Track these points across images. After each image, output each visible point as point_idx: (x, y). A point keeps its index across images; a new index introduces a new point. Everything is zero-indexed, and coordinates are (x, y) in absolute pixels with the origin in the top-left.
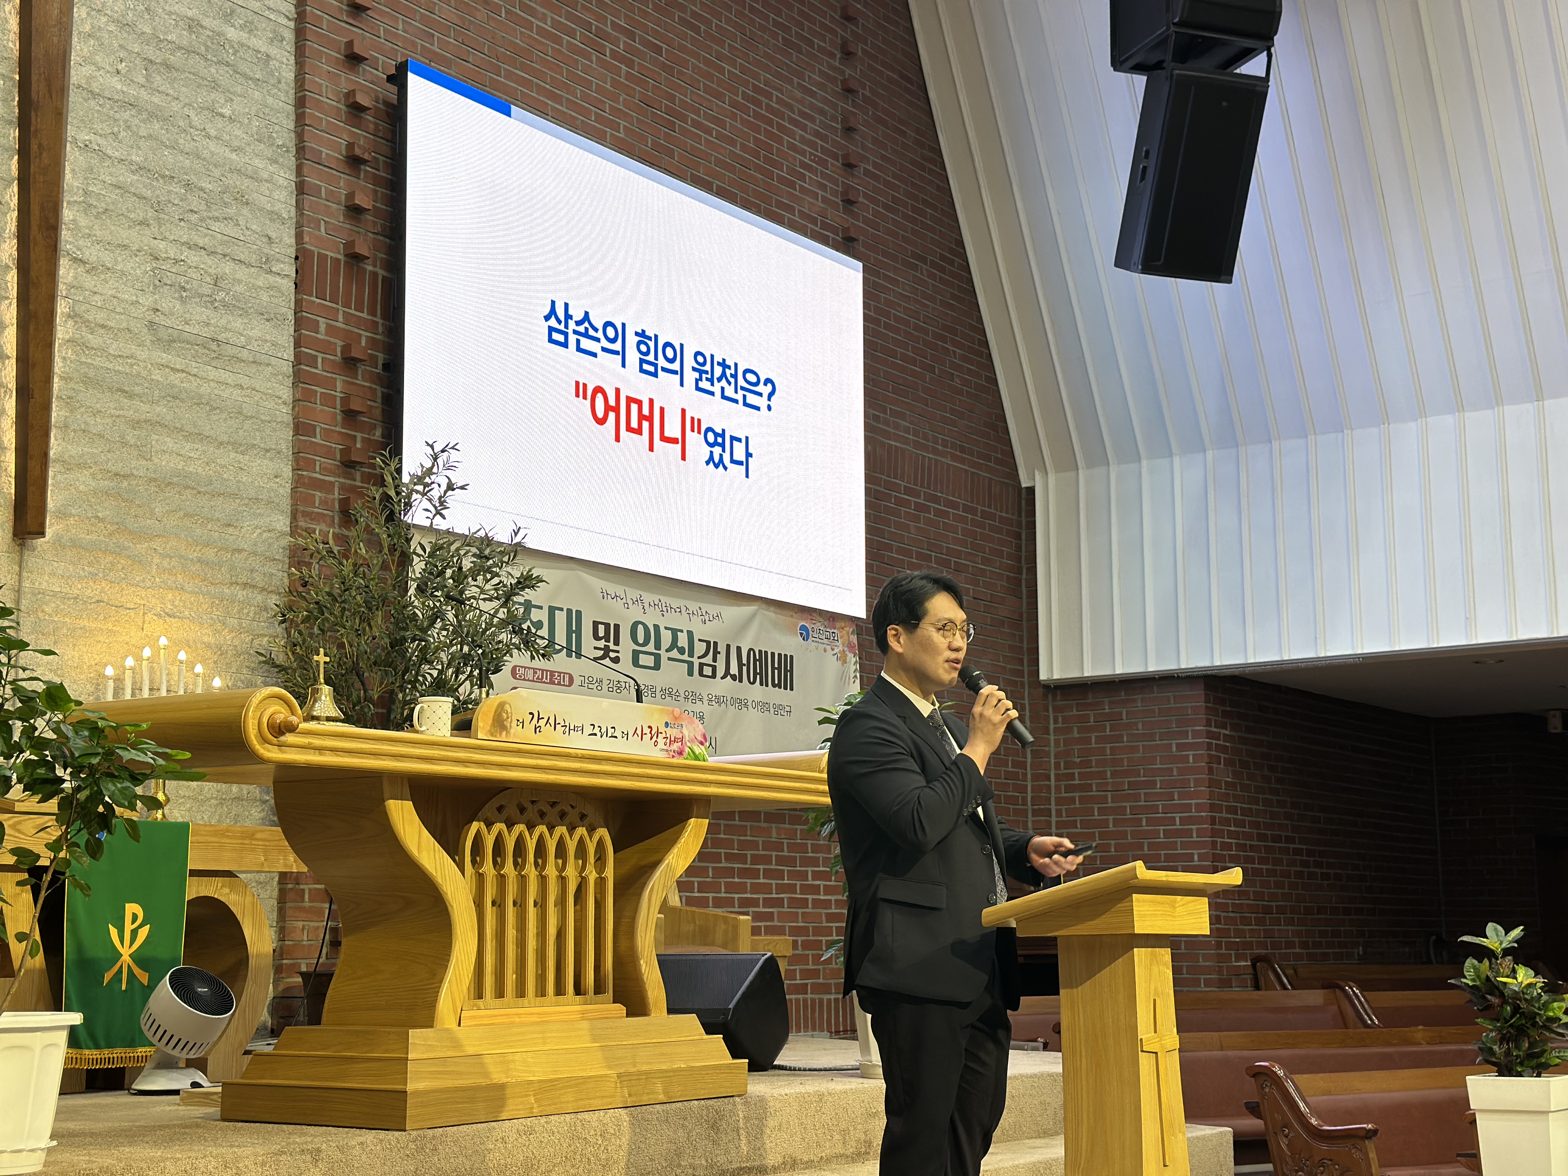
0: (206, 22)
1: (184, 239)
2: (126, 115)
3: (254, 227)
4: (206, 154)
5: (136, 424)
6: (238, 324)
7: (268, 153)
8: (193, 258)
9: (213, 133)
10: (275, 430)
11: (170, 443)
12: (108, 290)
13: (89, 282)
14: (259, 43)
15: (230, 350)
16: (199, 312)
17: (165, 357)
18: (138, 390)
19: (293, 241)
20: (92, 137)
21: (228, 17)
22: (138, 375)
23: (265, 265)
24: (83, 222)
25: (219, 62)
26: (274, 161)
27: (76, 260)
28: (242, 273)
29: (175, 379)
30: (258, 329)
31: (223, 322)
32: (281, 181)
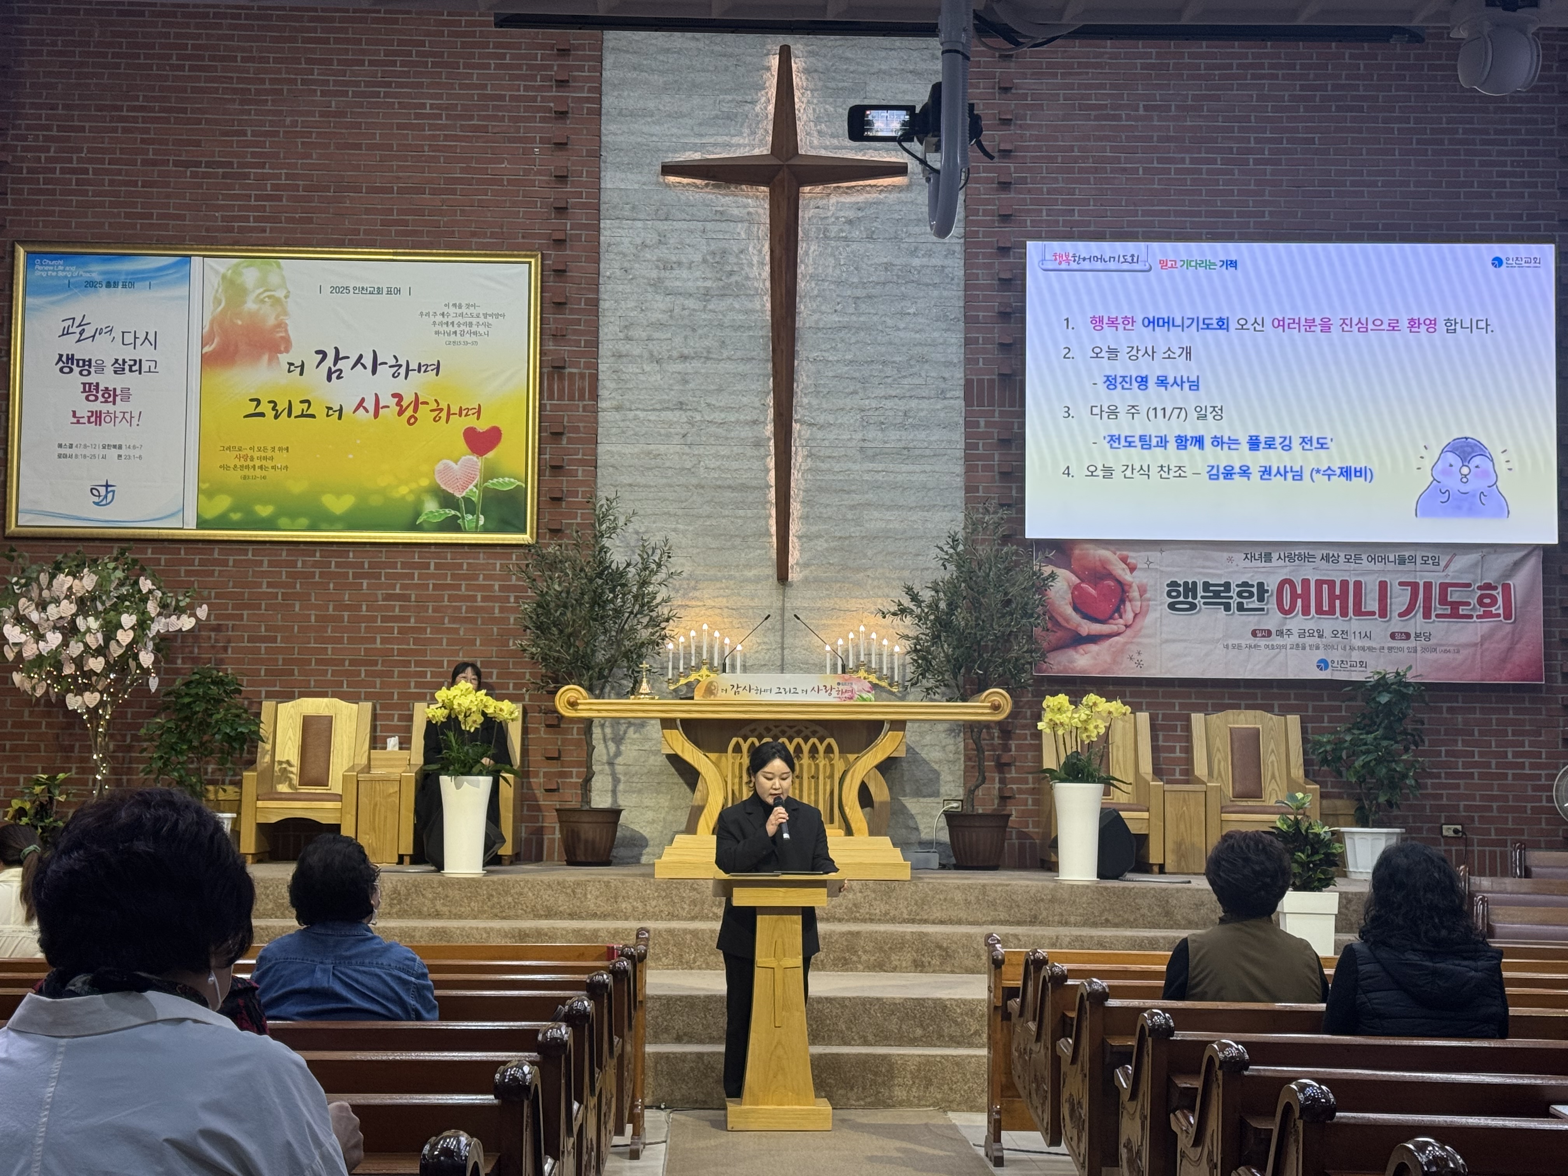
0: (897, 262)
1: (883, 394)
2: (841, 335)
3: (933, 374)
4: (897, 341)
5: (852, 508)
6: (922, 435)
7: (944, 326)
8: (889, 404)
9: (902, 326)
10: (951, 493)
11: (876, 514)
12: (832, 436)
13: (820, 435)
14: (936, 261)
15: (917, 452)
16: (894, 435)
17: (871, 466)
18: (854, 488)
19: (962, 375)
20: (819, 353)
21: (913, 253)
22: (854, 479)
23: (942, 394)
24: (815, 402)
25: (907, 282)
26: (946, 330)
27: (811, 425)
28: (924, 404)
29: (879, 477)
30: (936, 435)
31: (910, 437)
32: (953, 341)
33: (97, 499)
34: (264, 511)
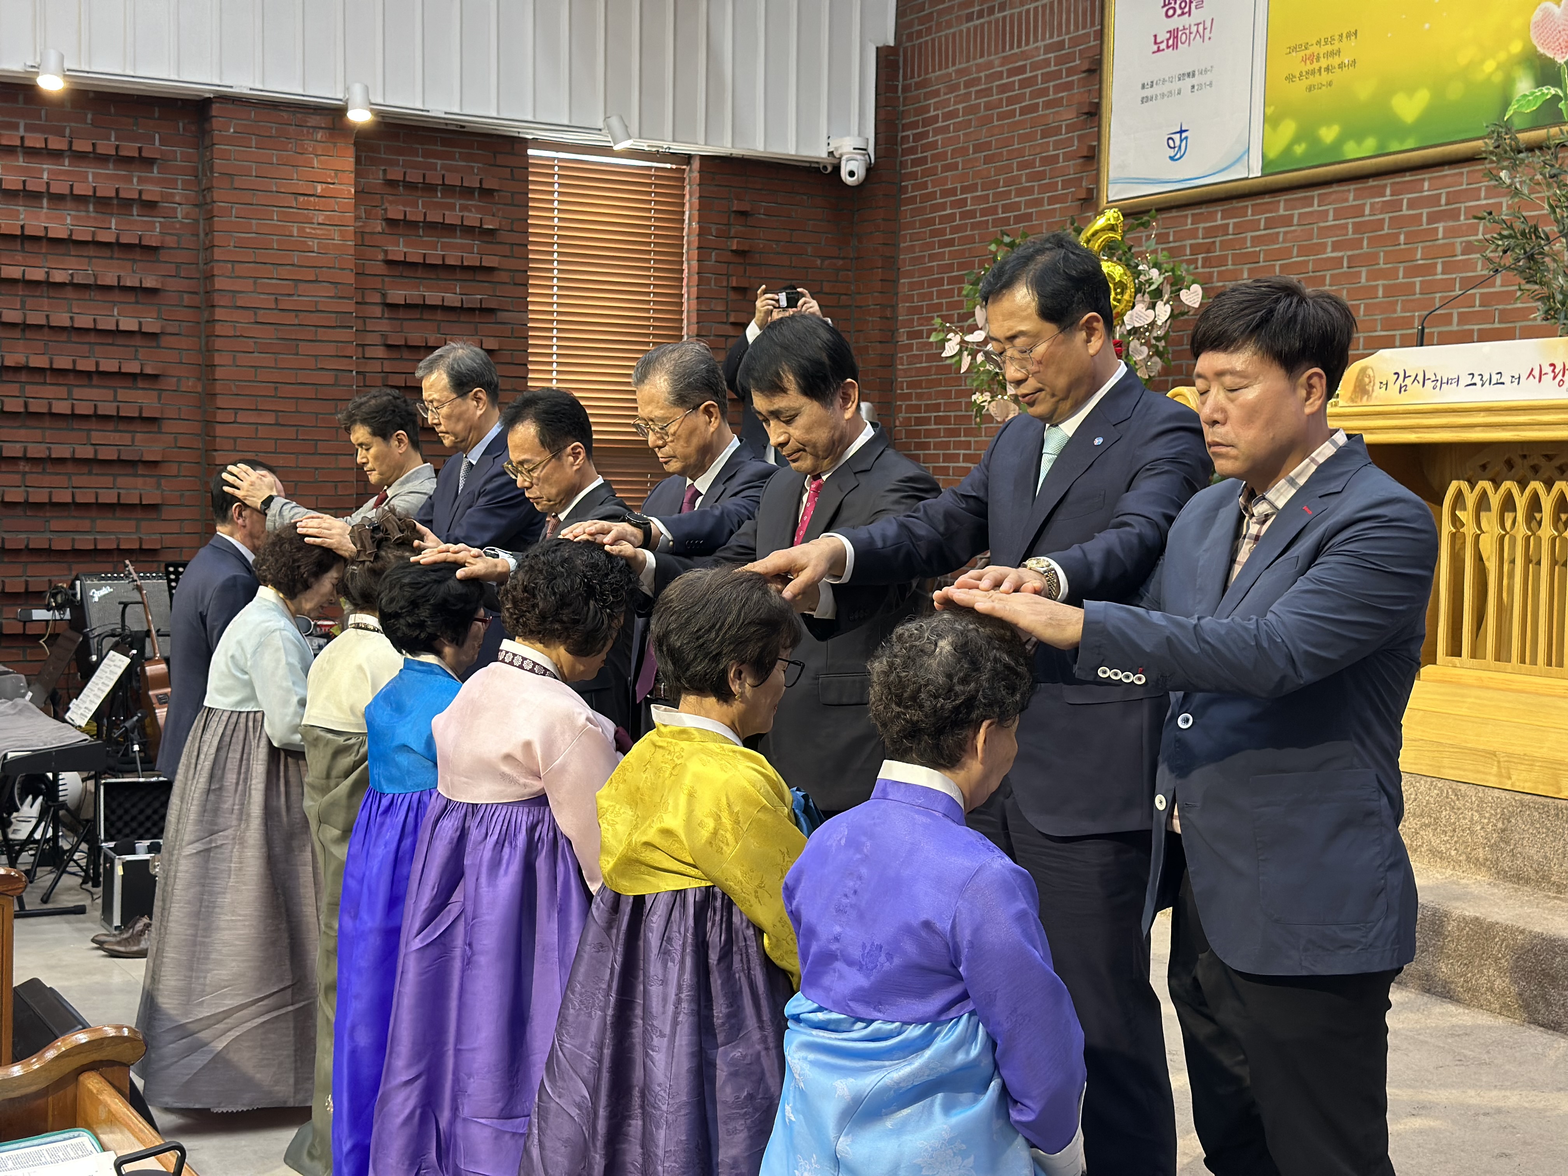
33: (1172, 153)
34: (1329, 134)
